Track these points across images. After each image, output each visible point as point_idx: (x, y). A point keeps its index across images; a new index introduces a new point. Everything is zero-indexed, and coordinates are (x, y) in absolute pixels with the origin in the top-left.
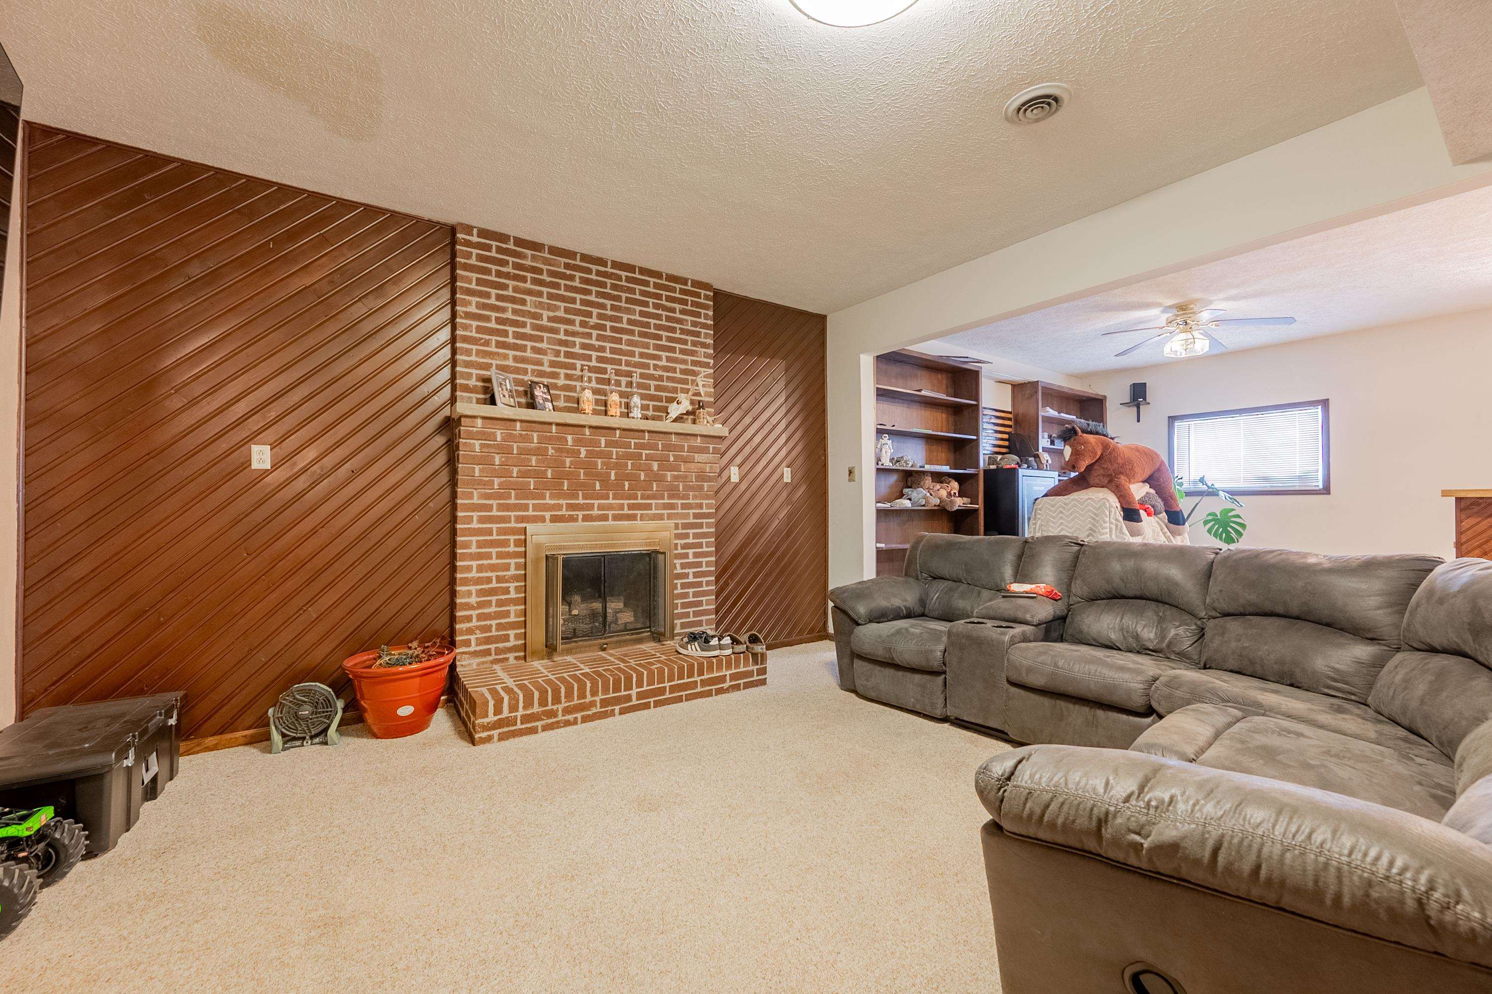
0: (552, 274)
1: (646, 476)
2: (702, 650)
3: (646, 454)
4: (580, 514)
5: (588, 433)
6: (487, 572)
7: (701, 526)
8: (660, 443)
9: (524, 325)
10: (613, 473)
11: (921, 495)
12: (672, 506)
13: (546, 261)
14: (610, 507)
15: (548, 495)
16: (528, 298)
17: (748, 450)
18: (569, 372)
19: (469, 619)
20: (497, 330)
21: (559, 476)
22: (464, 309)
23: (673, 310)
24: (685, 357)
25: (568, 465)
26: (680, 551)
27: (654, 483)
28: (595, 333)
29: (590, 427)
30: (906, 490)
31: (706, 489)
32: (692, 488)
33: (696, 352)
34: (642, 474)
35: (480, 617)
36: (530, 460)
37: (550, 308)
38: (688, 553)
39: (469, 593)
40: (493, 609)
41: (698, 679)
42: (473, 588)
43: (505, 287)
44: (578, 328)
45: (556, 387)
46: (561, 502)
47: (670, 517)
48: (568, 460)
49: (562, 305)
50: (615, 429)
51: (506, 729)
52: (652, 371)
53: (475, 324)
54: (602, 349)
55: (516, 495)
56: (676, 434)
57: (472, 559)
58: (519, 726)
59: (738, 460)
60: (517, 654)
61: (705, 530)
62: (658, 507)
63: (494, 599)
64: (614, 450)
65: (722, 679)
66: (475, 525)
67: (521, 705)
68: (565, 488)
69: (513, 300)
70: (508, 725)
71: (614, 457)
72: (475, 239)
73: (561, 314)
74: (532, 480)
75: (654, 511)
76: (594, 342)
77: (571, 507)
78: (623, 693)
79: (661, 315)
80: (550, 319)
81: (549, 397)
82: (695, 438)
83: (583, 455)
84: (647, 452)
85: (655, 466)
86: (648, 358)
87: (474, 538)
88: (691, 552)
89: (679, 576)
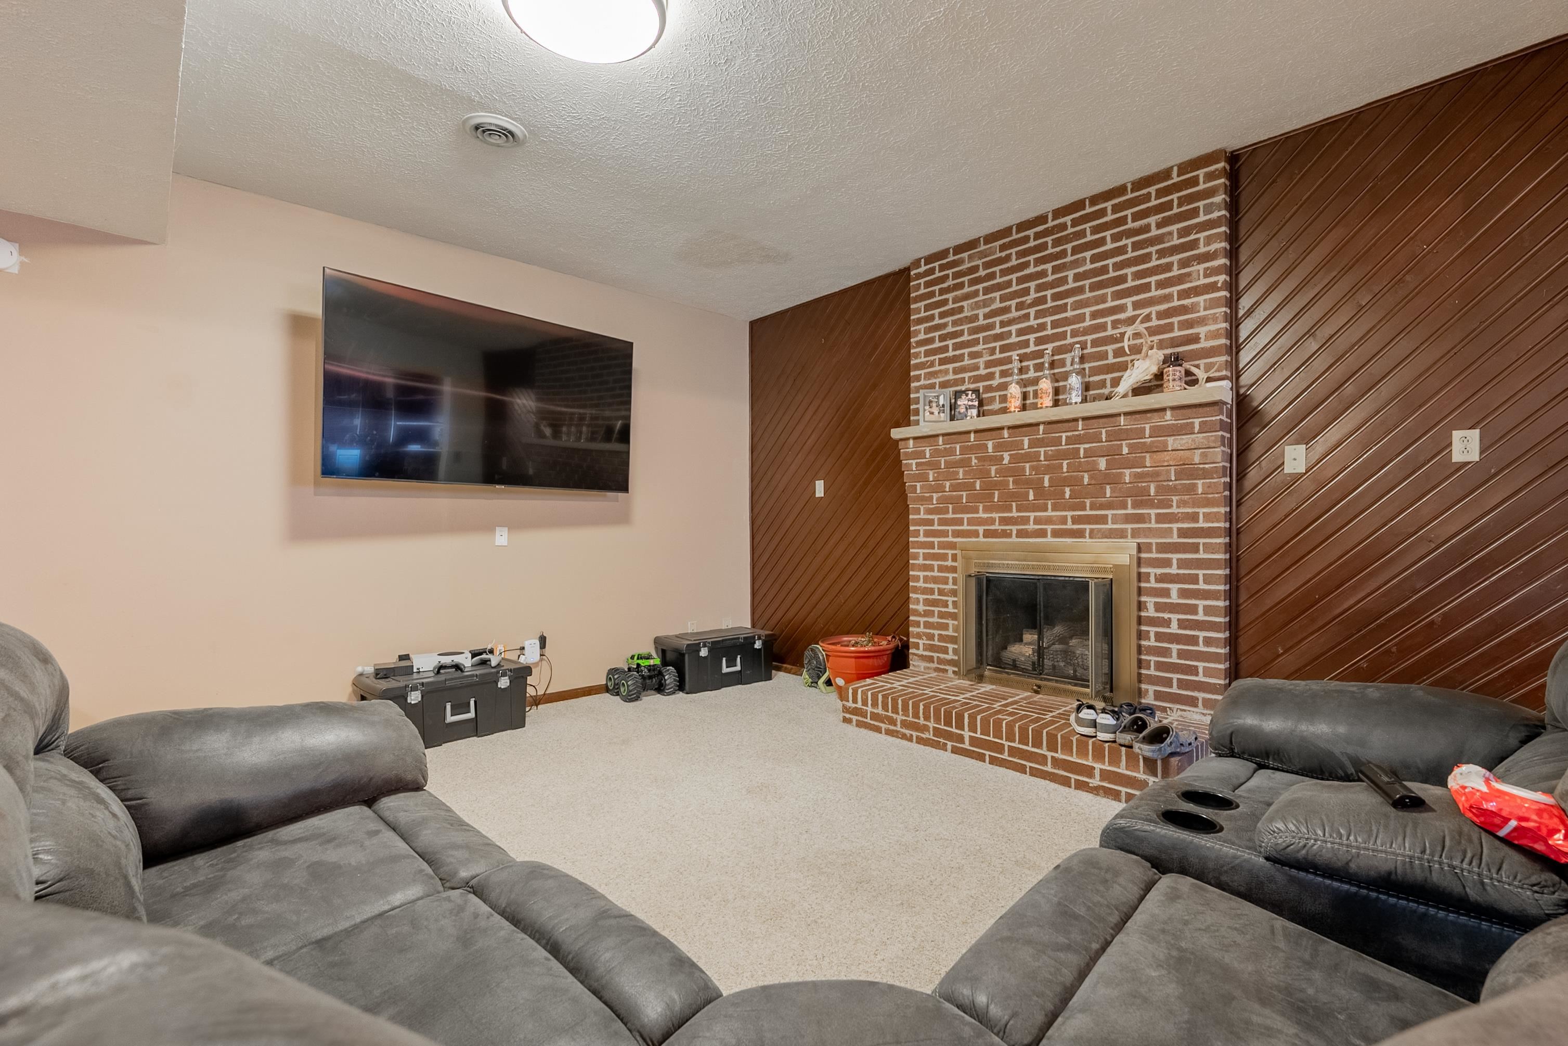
0: (988, 265)
1: (1091, 478)
3: (1084, 449)
4: (1014, 528)
5: (1006, 435)
6: (931, 583)
7: (1194, 548)
8: (1104, 431)
9: (962, 333)
10: (1047, 478)
12: (1140, 519)
13: (982, 255)
14: (1049, 521)
15: (981, 508)
16: (965, 303)
18: (1004, 368)
19: (917, 624)
20: (940, 348)
21: (989, 486)
22: (916, 339)
23: (1146, 229)
25: (993, 475)
26: (1153, 584)
27: (1108, 487)
28: (1032, 311)
29: (1009, 427)
31: (1200, 491)
32: (1174, 490)
33: (1189, 274)
34: (1086, 476)
35: (927, 625)
36: (958, 473)
37: (985, 304)
38: (1168, 590)
39: (918, 601)
40: (935, 619)
41: (1048, 754)
42: (921, 597)
43: (945, 302)
44: (1014, 314)
45: (989, 389)
46: (993, 515)
47: (1136, 533)
48: (993, 469)
49: (998, 295)
50: (1038, 424)
52: (1109, 332)
53: (923, 349)
54: (1042, 327)
55: (952, 509)
56: (1126, 414)
57: (920, 570)
58: (869, 720)
60: (954, 669)
61: (1203, 555)
62: (1115, 520)
63: (936, 609)
64: (1042, 450)
65: (1089, 771)
66: (922, 538)
67: (869, 702)
69: (953, 312)
70: (862, 716)
71: (1042, 458)
72: (923, 269)
73: (997, 305)
74: (964, 494)
75: (1110, 526)
76: (1032, 322)
77: (1004, 521)
78: (955, 730)
79: (1126, 245)
80: (986, 316)
81: (976, 403)
82: (1161, 414)
83: (1006, 461)
84: (1087, 446)
85: (1102, 463)
86: (1103, 317)
87: (921, 551)
88: (1174, 588)
89: (1153, 622)
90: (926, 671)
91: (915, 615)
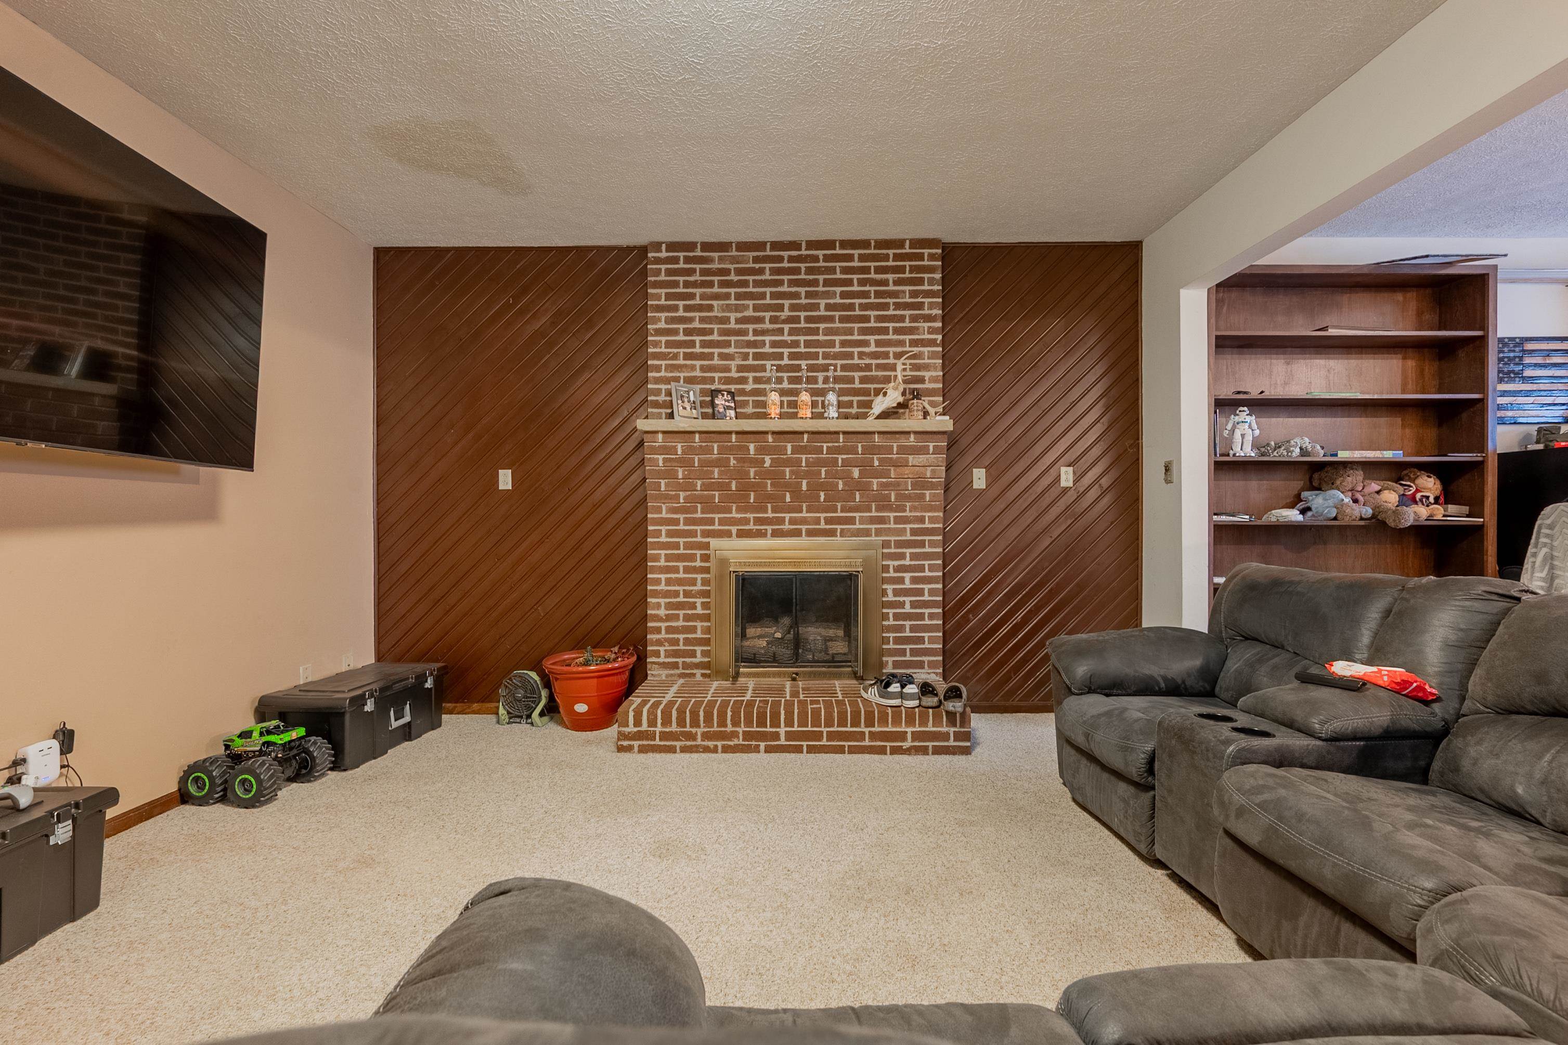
0: (739, 272)
1: (845, 484)
3: (842, 459)
4: (769, 528)
5: (770, 439)
6: (674, 585)
7: (922, 544)
8: (860, 445)
9: (711, 332)
10: (804, 483)
11: (1331, 502)
12: (882, 520)
13: (734, 260)
14: (804, 521)
15: (734, 508)
16: (715, 303)
17: (1002, 445)
18: (758, 374)
19: (658, 630)
20: (685, 341)
21: (745, 488)
22: (654, 327)
23: (885, 283)
24: (901, 337)
25: (752, 476)
26: (892, 574)
27: (857, 493)
28: (786, 327)
29: (774, 433)
30: (1305, 494)
31: (928, 499)
32: (909, 498)
33: (917, 328)
34: (840, 482)
35: (669, 630)
36: (713, 472)
37: (737, 309)
38: (903, 578)
39: (658, 606)
40: (680, 623)
42: (663, 601)
43: (692, 296)
44: (767, 325)
45: (743, 392)
46: (748, 515)
47: (878, 532)
48: (752, 471)
49: (751, 303)
50: (802, 433)
52: (856, 361)
53: (663, 339)
54: (796, 344)
55: (702, 509)
56: (879, 433)
57: (661, 573)
58: (657, 742)
59: (987, 460)
60: (703, 671)
61: (927, 549)
62: (862, 521)
63: (681, 613)
64: (804, 457)
65: (902, 736)
66: (663, 539)
67: (659, 721)
68: (752, 501)
69: (700, 308)
70: (647, 739)
71: (804, 464)
72: (664, 254)
73: (750, 313)
74: (717, 493)
75: (858, 526)
76: (786, 337)
77: (758, 521)
78: (769, 729)
79: (869, 291)
80: (738, 321)
81: (733, 405)
82: (907, 436)
83: (767, 464)
84: (844, 456)
85: (856, 473)
86: (851, 347)
87: (663, 552)
88: (907, 576)
89: (892, 605)
90: (670, 679)
91: (655, 621)
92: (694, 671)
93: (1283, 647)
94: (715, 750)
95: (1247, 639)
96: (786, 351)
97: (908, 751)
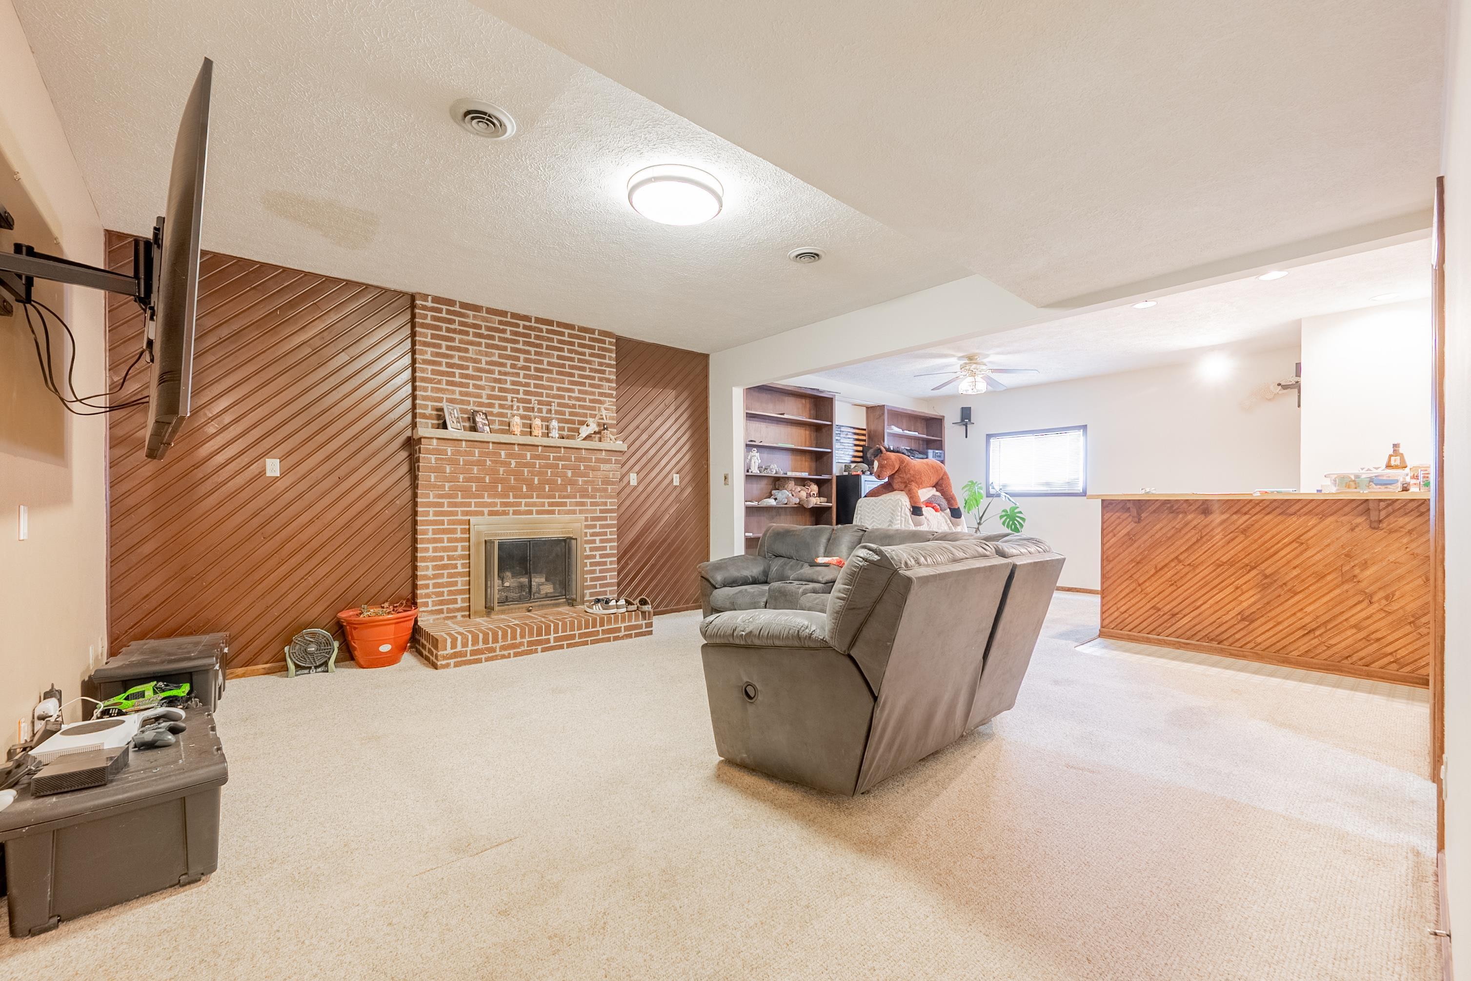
0: (488, 329)
1: (562, 480)
2: (604, 609)
4: (511, 509)
5: (517, 449)
6: (440, 552)
7: (605, 519)
8: (573, 456)
9: (467, 368)
10: (536, 479)
11: (784, 496)
12: (583, 504)
13: (485, 319)
14: (534, 504)
15: (486, 495)
16: (470, 347)
17: (644, 460)
18: (502, 403)
19: (427, 586)
20: (447, 372)
21: (495, 481)
22: (422, 357)
23: (584, 354)
24: (593, 390)
25: (501, 473)
26: (589, 538)
27: (569, 486)
28: (522, 373)
29: (519, 444)
30: (774, 492)
31: (610, 491)
32: (598, 490)
33: (602, 386)
34: (559, 479)
35: (436, 585)
36: (473, 469)
37: (487, 354)
38: (595, 540)
39: (427, 568)
40: (445, 580)
41: (600, 629)
42: (430, 564)
43: (452, 340)
44: (508, 369)
45: (492, 414)
46: (496, 500)
47: (581, 512)
48: (501, 470)
49: (497, 352)
50: (538, 446)
51: (459, 659)
52: (566, 401)
53: (430, 367)
54: (527, 385)
55: (462, 495)
56: (585, 449)
57: (429, 543)
58: (469, 657)
59: (637, 468)
60: (463, 613)
61: (609, 522)
62: (571, 504)
63: (445, 572)
64: (537, 462)
65: (619, 630)
66: (431, 518)
67: (470, 643)
68: (500, 490)
69: (459, 349)
70: (461, 657)
71: (537, 466)
72: (429, 304)
73: (496, 359)
74: (474, 485)
75: (568, 508)
76: (521, 380)
77: (504, 504)
78: (544, 637)
79: (574, 358)
80: (487, 363)
81: (487, 422)
82: (601, 452)
83: (513, 465)
84: (563, 463)
85: (569, 473)
86: (563, 391)
87: (431, 527)
88: (598, 539)
89: (588, 557)
90: (436, 621)
91: (424, 580)
92: (456, 614)
93: (792, 558)
94: (509, 656)
95: (776, 556)
96: (521, 389)
97: (622, 638)
